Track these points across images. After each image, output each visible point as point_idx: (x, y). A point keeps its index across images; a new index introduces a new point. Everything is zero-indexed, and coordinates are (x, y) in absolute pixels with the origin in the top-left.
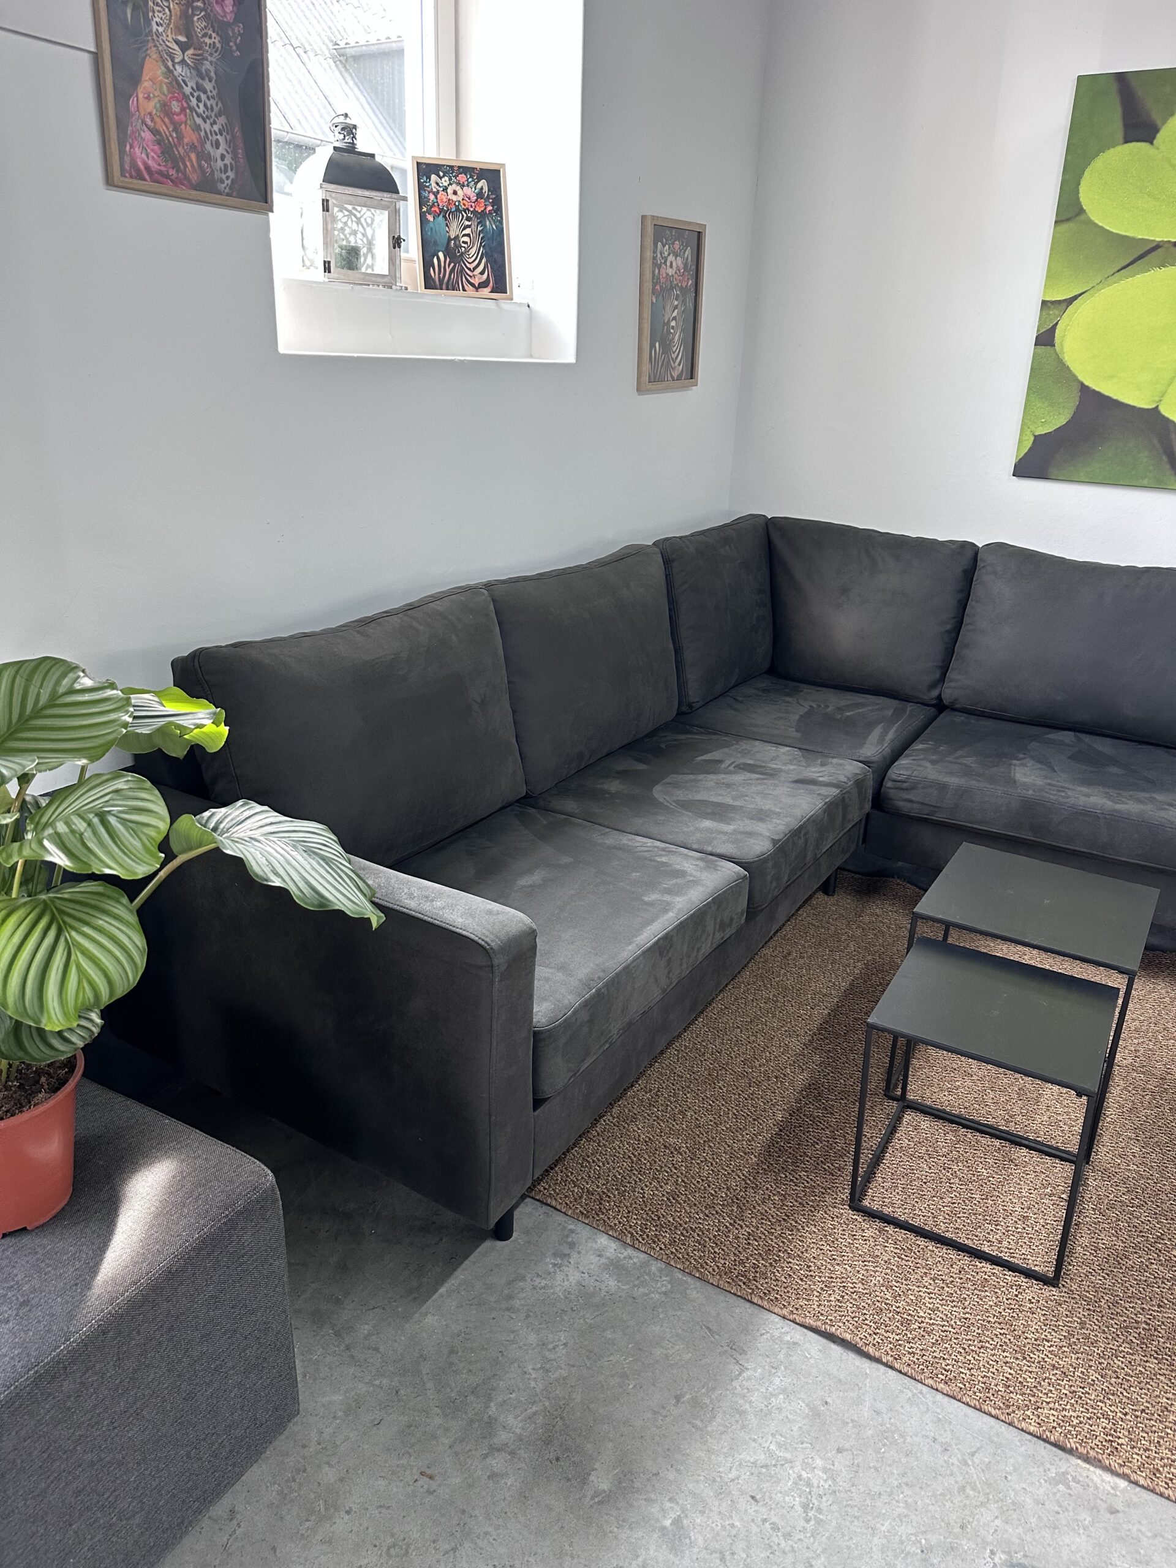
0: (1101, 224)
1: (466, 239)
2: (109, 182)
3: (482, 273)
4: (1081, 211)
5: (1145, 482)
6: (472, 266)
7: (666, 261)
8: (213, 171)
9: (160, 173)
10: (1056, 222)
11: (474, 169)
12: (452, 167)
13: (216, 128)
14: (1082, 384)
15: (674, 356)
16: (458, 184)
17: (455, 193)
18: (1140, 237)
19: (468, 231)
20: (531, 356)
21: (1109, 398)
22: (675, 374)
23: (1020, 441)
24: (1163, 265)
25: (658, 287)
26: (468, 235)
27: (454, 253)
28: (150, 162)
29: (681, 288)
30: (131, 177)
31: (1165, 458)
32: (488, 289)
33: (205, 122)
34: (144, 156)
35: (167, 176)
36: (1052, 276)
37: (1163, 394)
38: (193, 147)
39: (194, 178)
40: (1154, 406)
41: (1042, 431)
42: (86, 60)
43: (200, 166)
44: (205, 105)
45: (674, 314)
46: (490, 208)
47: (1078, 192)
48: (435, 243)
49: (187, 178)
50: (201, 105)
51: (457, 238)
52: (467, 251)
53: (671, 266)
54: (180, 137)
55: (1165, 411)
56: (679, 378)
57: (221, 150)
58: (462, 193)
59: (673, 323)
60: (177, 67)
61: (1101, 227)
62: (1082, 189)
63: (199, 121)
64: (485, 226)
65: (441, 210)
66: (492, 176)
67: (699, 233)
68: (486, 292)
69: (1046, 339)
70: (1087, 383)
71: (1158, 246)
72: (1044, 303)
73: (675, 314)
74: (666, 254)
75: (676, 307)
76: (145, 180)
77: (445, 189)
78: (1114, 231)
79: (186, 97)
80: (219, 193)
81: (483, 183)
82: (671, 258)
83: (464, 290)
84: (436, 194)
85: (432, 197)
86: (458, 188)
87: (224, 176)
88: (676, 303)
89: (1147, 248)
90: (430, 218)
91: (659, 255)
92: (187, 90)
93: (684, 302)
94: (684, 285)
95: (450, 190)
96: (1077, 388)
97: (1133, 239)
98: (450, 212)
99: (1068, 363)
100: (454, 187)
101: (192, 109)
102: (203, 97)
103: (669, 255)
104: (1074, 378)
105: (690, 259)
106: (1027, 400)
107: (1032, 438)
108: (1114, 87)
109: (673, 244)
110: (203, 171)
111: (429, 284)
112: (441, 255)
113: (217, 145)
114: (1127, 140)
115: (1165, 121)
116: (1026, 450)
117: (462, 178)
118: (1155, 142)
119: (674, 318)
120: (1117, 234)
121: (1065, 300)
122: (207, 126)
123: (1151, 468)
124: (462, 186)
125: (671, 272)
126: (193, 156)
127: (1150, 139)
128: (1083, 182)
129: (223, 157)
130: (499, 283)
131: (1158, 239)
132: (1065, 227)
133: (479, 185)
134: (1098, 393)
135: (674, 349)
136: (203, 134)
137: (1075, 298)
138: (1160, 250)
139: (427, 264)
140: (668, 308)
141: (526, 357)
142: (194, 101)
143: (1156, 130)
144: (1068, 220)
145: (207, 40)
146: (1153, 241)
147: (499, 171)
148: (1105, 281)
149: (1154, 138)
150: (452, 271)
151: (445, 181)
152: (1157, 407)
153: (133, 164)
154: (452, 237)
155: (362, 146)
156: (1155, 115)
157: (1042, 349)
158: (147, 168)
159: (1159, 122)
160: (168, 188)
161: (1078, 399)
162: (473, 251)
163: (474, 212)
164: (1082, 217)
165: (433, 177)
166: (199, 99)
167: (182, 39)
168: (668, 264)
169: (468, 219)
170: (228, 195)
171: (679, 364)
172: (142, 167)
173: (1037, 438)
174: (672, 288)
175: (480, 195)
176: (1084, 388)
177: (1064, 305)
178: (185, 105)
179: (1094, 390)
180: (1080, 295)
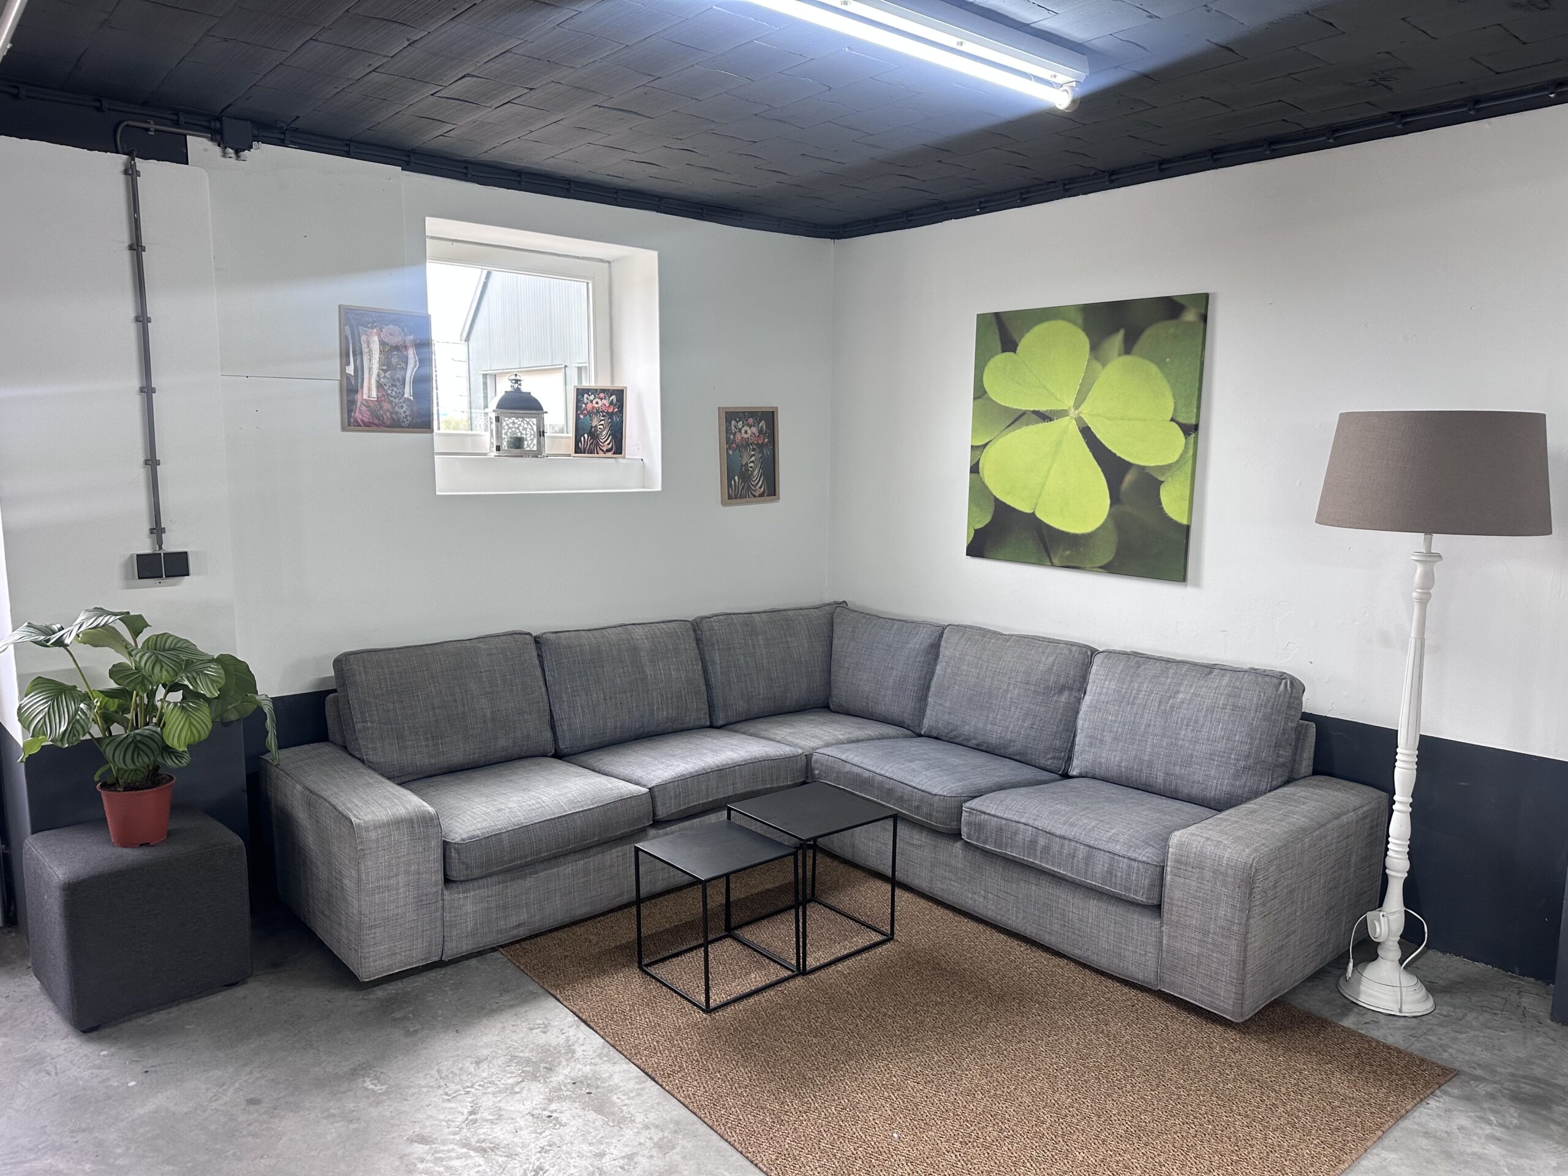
0: (995, 399)
1: (601, 427)
2: (343, 429)
3: (609, 444)
4: (985, 392)
5: (1033, 561)
6: (603, 441)
7: (740, 431)
8: (399, 419)
9: (370, 422)
10: (974, 399)
11: (609, 390)
12: (596, 390)
13: (401, 401)
14: (995, 497)
15: (754, 483)
16: (599, 398)
17: (597, 403)
18: (1015, 407)
19: (602, 422)
20: (644, 487)
21: (1009, 506)
22: (757, 494)
23: (968, 534)
24: (1027, 425)
25: (734, 445)
26: (602, 425)
27: (594, 435)
28: (364, 419)
29: (757, 444)
30: (354, 426)
31: (1041, 545)
32: (612, 452)
33: (395, 398)
34: (361, 417)
35: (374, 424)
36: (974, 430)
37: (1037, 503)
38: (388, 410)
39: (388, 423)
40: (1032, 511)
41: (979, 526)
42: (337, 383)
43: (392, 417)
44: (396, 392)
45: (751, 460)
46: (616, 410)
47: (982, 381)
48: (583, 429)
49: (383, 422)
50: (394, 393)
51: (596, 426)
52: (601, 433)
53: (746, 432)
54: (381, 407)
55: (1040, 516)
56: (760, 496)
57: (404, 409)
58: (602, 403)
59: (752, 465)
60: (382, 380)
61: (995, 402)
62: (985, 379)
63: (393, 399)
64: (613, 419)
65: (588, 412)
66: (620, 394)
67: (773, 412)
68: (610, 454)
69: (975, 469)
70: (998, 496)
71: (1024, 413)
72: (972, 447)
73: (753, 459)
74: (740, 426)
75: (754, 455)
76: (360, 426)
77: (592, 401)
78: (1003, 404)
79: (385, 390)
80: (402, 427)
81: (613, 397)
82: (746, 428)
83: (598, 453)
84: (586, 404)
85: (584, 406)
86: (599, 401)
87: (405, 420)
88: (753, 453)
89: (1019, 414)
90: (582, 417)
91: (733, 428)
92: (386, 388)
93: (761, 452)
94: (760, 442)
95: (594, 402)
96: (993, 499)
97: (1011, 409)
98: (591, 414)
99: (988, 484)
100: (597, 400)
101: (388, 395)
102: (395, 389)
103: (743, 426)
104: (991, 493)
105: (764, 427)
106: (969, 507)
107: (973, 531)
108: (994, 320)
109: (747, 420)
110: (393, 419)
111: (578, 450)
112: (586, 436)
113: (402, 407)
114: (1004, 351)
115: (1020, 340)
116: (971, 539)
117: (602, 395)
118: (1017, 352)
119: (753, 462)
120: (1004, 406)
121: (982, 446)
122: (397, 401)
123: (1035, 551)
124: (602, 399)
125: (745, 436)
126: (388, 414)
127: (1014, 350)
128: (984, 375)
129: (405, 412)
130: (618, 448)
131: (1024, 409)
132: (978, 401)
133: (611, 398)
134: (1004, 503)
135: (754, 479)
136: (394, 404)
137: (987, 444)
138: (1026, 415)
139: (577, 441)
140: (745, 456)
141: (639, 488)
142: (390, 392)
143: (1017, 345)
144: (979, 397)
145: (399, 366)
146: (1021, 410)
147: (623, 391)
148: (1000, 435)
149: (1016, 349)
150: (592, 443)
151: (592, 397)
152: (1033, 513)
153: (356, 421)
154: (594, 425)
155: (524, 388)
156: (1015, 336)
157: (974, 475)
158: (362, 421)
159: (1017, 340)
160: (374, 428)
161: (994, 506)
162: (604, 433)
163: (607, 413)
164: (986, 396)
165: (586, 396)
166: (392, 390)
167: (385, 368)
168: (743, 431)
169: (603, 416)
170: (407, 427)
171: (760, 487)
172: (360, 422)
173: (976, 531)
174: (748, 445)
175: (611, 403)
176: (996, 500)
177: (981, 450)
178: (384, 393)
179: (1001, 501)
180: (989, 442)
